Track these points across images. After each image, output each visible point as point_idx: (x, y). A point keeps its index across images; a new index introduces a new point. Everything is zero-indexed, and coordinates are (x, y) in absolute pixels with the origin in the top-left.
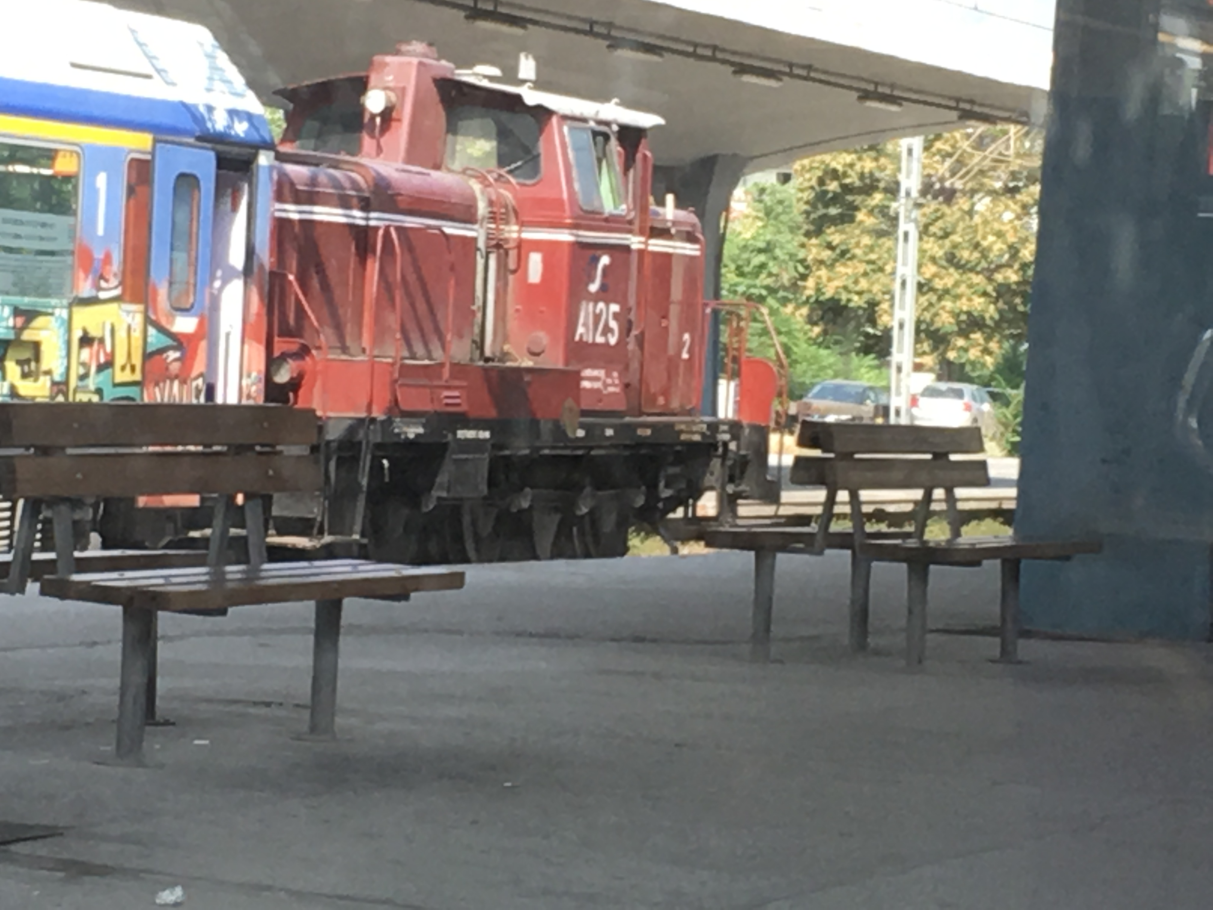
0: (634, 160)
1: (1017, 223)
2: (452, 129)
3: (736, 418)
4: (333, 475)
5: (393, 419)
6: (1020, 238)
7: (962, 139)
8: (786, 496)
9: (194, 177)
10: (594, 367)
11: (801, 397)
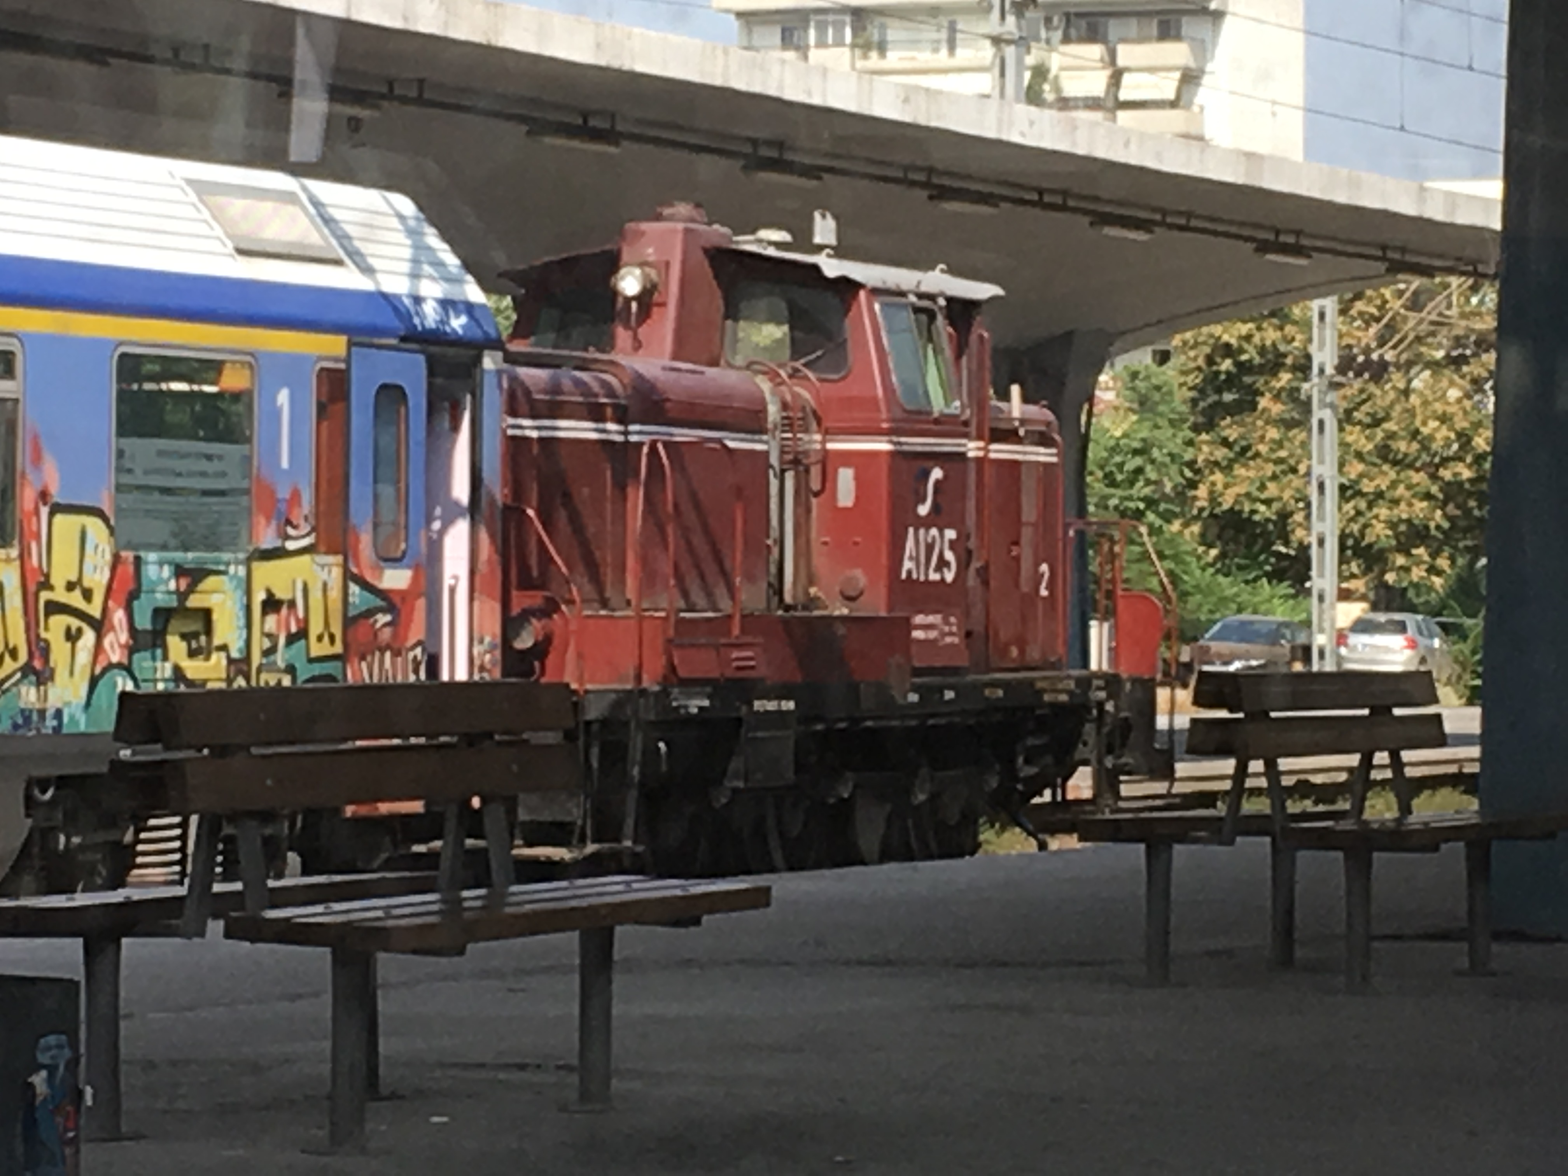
0: (967, 344)
1: (1467, 404)
2: (732, 313)
3: (1111, 671)
4: (595, 764)
5: (669, 689)
6: (1472, 423)
7: (1393, 296)
8: (1182, 769)
9: (400, 388)
10: (927, 613)
11: (1195, 639)
